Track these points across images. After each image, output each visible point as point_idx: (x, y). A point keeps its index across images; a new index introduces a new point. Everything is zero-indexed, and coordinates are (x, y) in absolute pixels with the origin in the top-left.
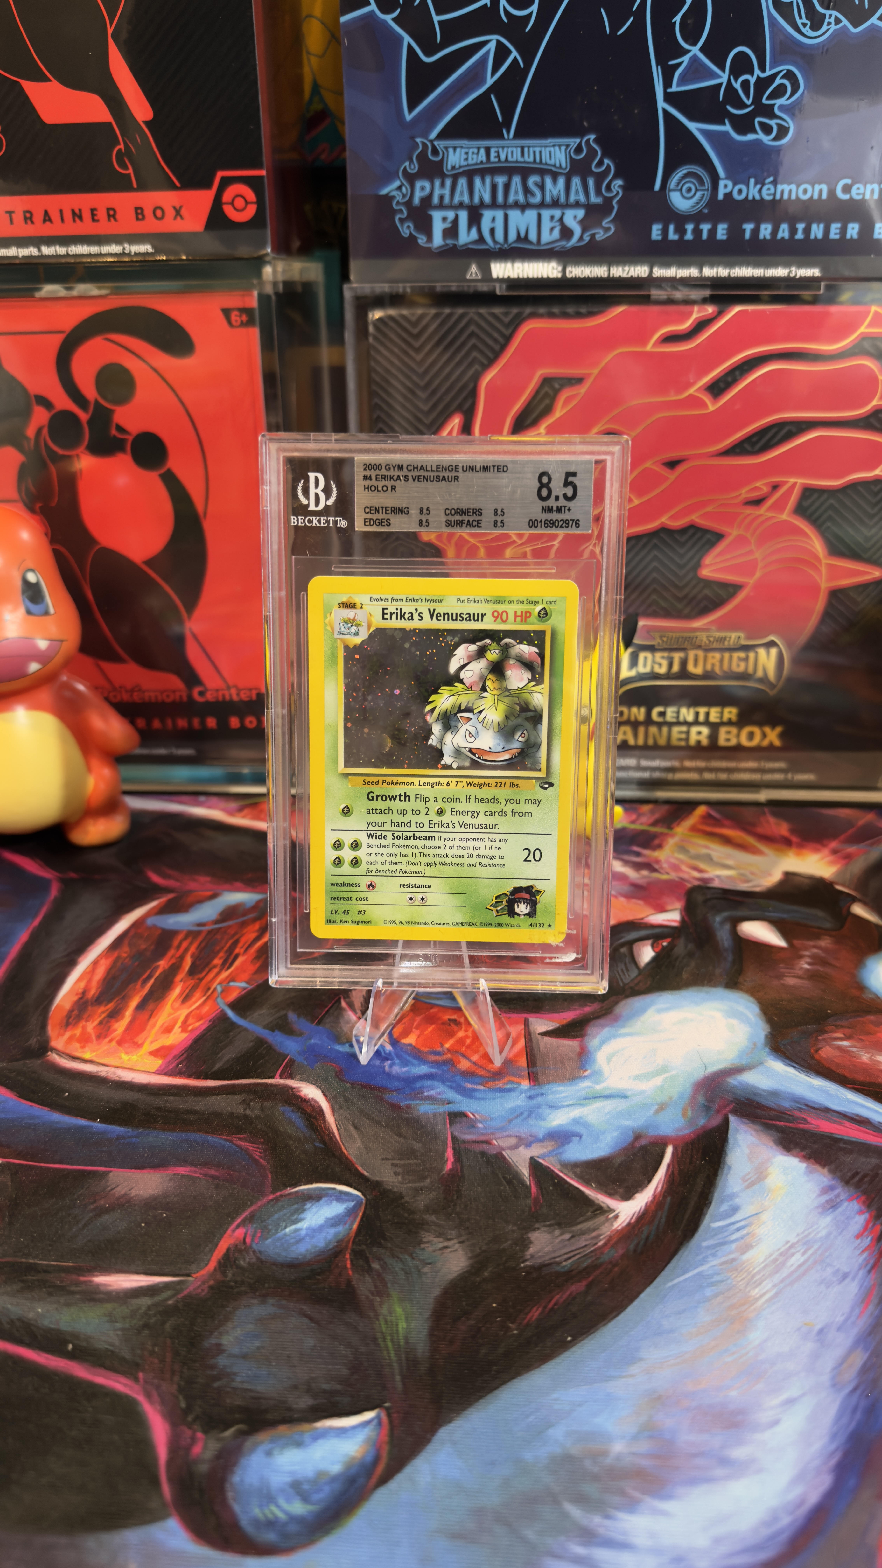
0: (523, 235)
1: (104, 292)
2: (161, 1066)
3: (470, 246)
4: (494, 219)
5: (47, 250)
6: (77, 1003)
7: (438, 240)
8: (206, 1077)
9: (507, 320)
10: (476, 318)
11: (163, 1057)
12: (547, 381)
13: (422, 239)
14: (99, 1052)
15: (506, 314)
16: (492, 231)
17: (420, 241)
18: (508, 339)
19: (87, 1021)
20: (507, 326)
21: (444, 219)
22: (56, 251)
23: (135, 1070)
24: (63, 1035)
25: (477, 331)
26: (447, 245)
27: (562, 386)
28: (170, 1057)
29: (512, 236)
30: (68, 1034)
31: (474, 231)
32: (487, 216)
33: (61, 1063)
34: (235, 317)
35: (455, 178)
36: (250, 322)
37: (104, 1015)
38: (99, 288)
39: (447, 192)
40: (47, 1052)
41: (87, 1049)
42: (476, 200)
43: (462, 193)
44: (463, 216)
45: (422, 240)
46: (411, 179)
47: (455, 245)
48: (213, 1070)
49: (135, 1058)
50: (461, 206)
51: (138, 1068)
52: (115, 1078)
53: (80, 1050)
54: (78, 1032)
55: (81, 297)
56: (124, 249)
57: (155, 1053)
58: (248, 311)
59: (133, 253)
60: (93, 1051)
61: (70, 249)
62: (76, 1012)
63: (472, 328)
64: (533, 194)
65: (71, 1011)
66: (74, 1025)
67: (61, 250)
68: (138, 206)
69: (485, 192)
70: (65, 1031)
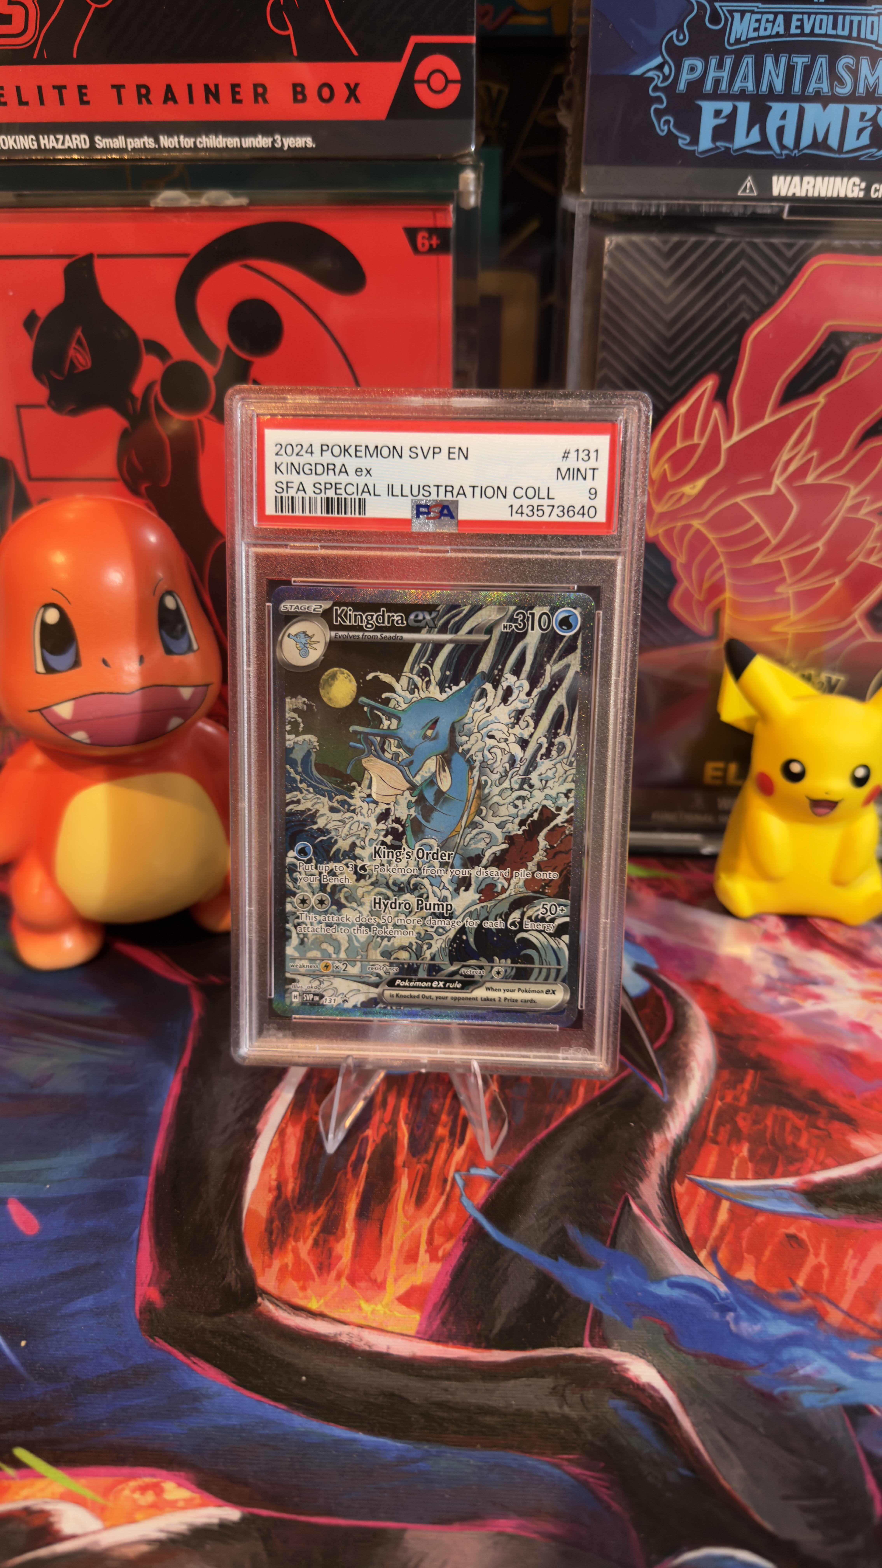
0: (820, 138)
1: (243, 201)
2: (420, 1324)
3: (748, 151)
4: (784, 116)
5: (166, 141)
6: (274, 1205)
7: (705, 142)
8: (491, 1345)
9: (790, 254)
10: (749, 251)
11: (420, 1306)
12: (834, 337)
13: (684, 139)
14: (328, 1297)
15: (790, 246)
16: (780, 131)
17: (680, 142)
18: (789, 280)
19: (297, 1240)
20: (789, 262)
21: (718, 113)
22: (179, 142)
23: (387, 1332)
24: (270, 1266)
25: (749, 267)
26: (717, 148)
27: (854, 344)
28: (429, 1306)
29: (806, 140)
30: (277, 1264)
31: (756, 129)
32: (777, 108)
33: (281, 1319)
34: (422, 239)
35: (739, 56)
36: (443, 248)
37: (317, 1229)
38: (236, 195)
39: (725, 74)
40: (256, 1298)
41: (309, 1291)
42: (764, 88)
43: (745, 78)
44: (744, 108)
45: (683, 141)
46: (678, 55)
47: (728, 149)
48: (495, 1331)
49: (379, 1308)
50: (742, 95)
51: (390, 1329)
52: (362, 1346)
53: (301, 1294)
54: (289, 1259)
55: (213, 209)
56: (274, 141)
57: (406, 1299)
58: (441, 233)
59: (286, 148)
60: (319, 1296)
61: (199, 140)
62: (277, 1223)
63: (743, 263)
64: (842, 83)
65: (270, 1221)
66: (281, 1248)
67: (187, 142)
68: (297, 81)
69: (778, 76)
70: (271, 1258)
